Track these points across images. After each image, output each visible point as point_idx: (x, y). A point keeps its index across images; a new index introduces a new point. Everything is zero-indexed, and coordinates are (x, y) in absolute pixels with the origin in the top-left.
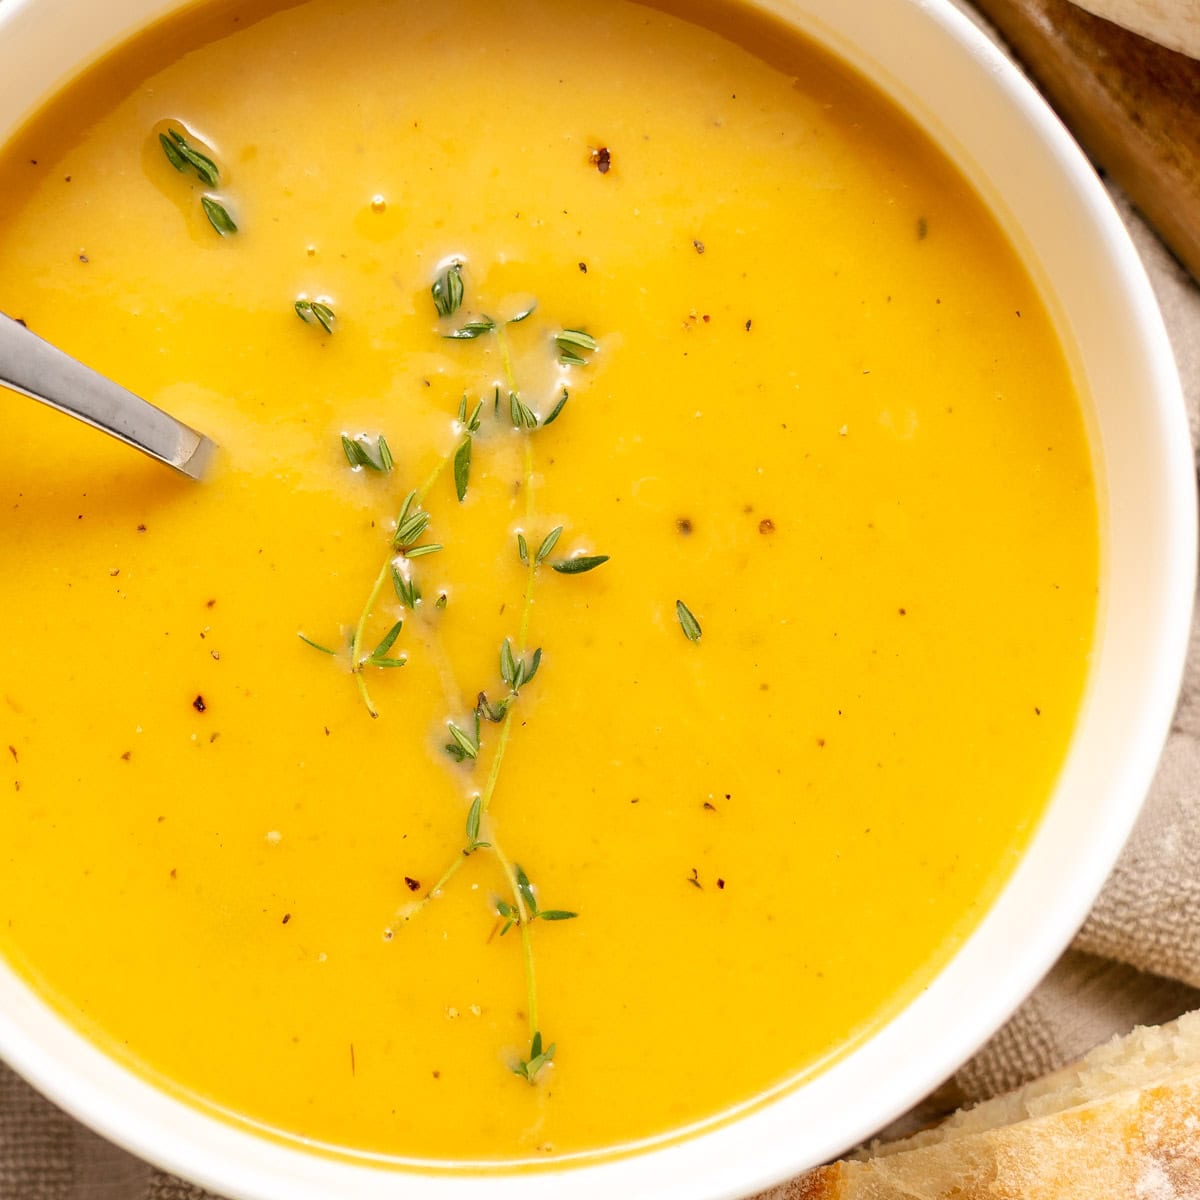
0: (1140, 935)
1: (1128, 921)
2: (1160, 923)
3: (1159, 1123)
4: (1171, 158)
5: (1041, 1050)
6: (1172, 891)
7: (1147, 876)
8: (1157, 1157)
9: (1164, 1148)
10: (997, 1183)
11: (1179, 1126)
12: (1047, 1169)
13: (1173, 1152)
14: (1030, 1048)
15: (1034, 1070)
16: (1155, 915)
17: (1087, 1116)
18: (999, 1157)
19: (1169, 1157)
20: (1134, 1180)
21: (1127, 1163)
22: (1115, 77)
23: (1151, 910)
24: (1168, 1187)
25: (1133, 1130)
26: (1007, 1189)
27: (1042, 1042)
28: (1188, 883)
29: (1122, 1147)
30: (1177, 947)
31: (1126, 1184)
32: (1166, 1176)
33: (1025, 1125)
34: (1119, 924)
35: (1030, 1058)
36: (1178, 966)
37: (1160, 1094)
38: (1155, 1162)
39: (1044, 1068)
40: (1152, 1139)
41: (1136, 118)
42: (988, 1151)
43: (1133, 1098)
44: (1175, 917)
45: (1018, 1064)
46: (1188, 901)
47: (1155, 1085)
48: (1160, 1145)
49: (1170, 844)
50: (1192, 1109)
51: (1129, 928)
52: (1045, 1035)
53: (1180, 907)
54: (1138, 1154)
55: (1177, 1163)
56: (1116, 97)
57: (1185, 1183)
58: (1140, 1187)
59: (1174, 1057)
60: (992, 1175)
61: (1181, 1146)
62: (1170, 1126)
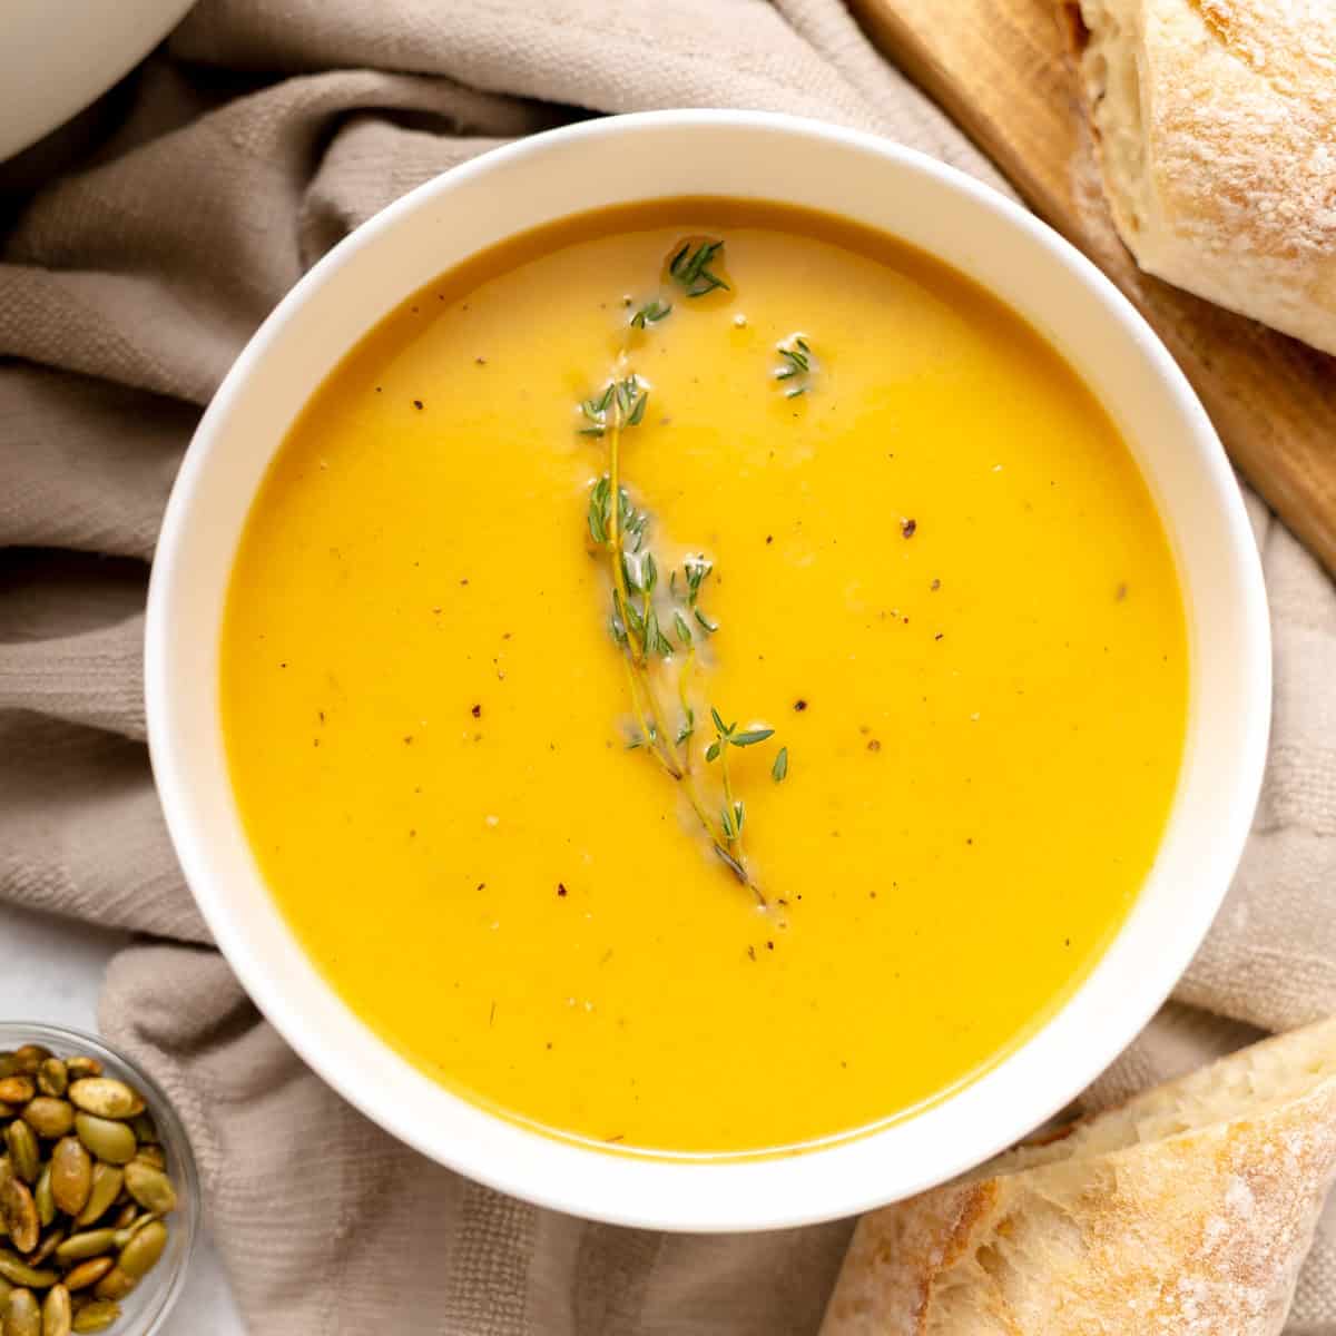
0: (1217, 987)
1: (1208, 976)
2: (1232, 979)
3: (1243, 1149)
4: (1234, 394)
5: (1143, 1073)
6: (1242, 954)
7: (1222, 944)
8: (1241, 1175)
9: (1246, 1169)
10: (1118, 1195)
11: (1259, 1151)
12: (1157, 1184)
13: (1253, 1171)
14: (1135, 1071)
15: (1137, 1086)
16: (1229, 973)
17: (1187, 1144)
18: (1119, 1174)
19: (1250, 1174)
20: (1223, 1193)
21: (1218, 1181)
22: (1190, 333)
23: (1226, 969)
24: (1250, 1198)
25: (1223, 1155)
26: (1125, 1200)
27: (1144, 1067)
28: (1255, 949)
29: (1215, 1168)
30: (1245, 996)
31: (1219, 1197)
32: (1248, 1189)
33: (1137, 1147)
34: (1201, 979)
35: (1134, 1078)
36: (1245, 1008)
37: (1243, 1127)
38: (1239, 1179)
39: (1145, 1085)
40: (1238, 1162)
41: (1207, 364)
42: (1110, 1168)
43: (1223, 1130)
44: (1244, 974)
45: (1125, 1083)
46: (1253, 962)
47: (1239, 1119)
48: (1244, 1166)
49: (1240, 919)
50: (1268, 1138)
51: (1209, 982)
52: (1146, 1061)
53: (1248, 966)
54: (1227, 1174)
55: (1256, 1179)
56: (1191, 347)
57: (1263, 1194)
58: (1229, 1199)
59: (1251, 1092)
60: (1114, 1188)
61: (1260, 1167)
62: (1252, 1152)
